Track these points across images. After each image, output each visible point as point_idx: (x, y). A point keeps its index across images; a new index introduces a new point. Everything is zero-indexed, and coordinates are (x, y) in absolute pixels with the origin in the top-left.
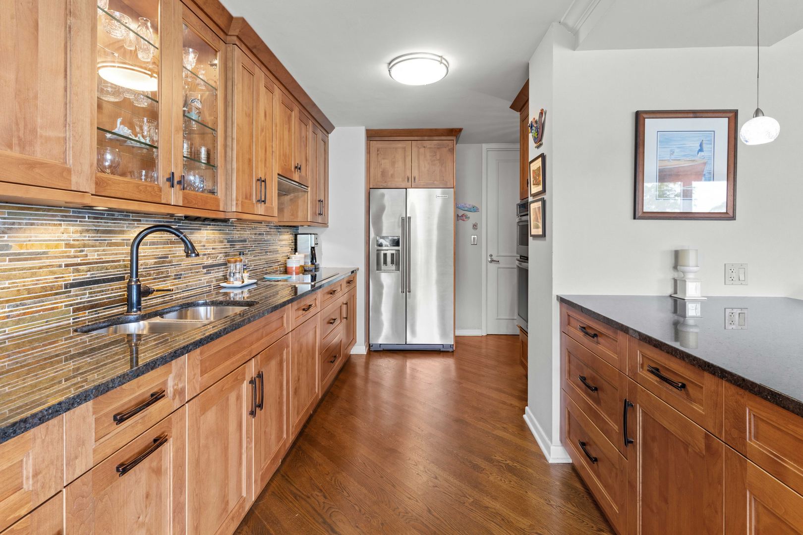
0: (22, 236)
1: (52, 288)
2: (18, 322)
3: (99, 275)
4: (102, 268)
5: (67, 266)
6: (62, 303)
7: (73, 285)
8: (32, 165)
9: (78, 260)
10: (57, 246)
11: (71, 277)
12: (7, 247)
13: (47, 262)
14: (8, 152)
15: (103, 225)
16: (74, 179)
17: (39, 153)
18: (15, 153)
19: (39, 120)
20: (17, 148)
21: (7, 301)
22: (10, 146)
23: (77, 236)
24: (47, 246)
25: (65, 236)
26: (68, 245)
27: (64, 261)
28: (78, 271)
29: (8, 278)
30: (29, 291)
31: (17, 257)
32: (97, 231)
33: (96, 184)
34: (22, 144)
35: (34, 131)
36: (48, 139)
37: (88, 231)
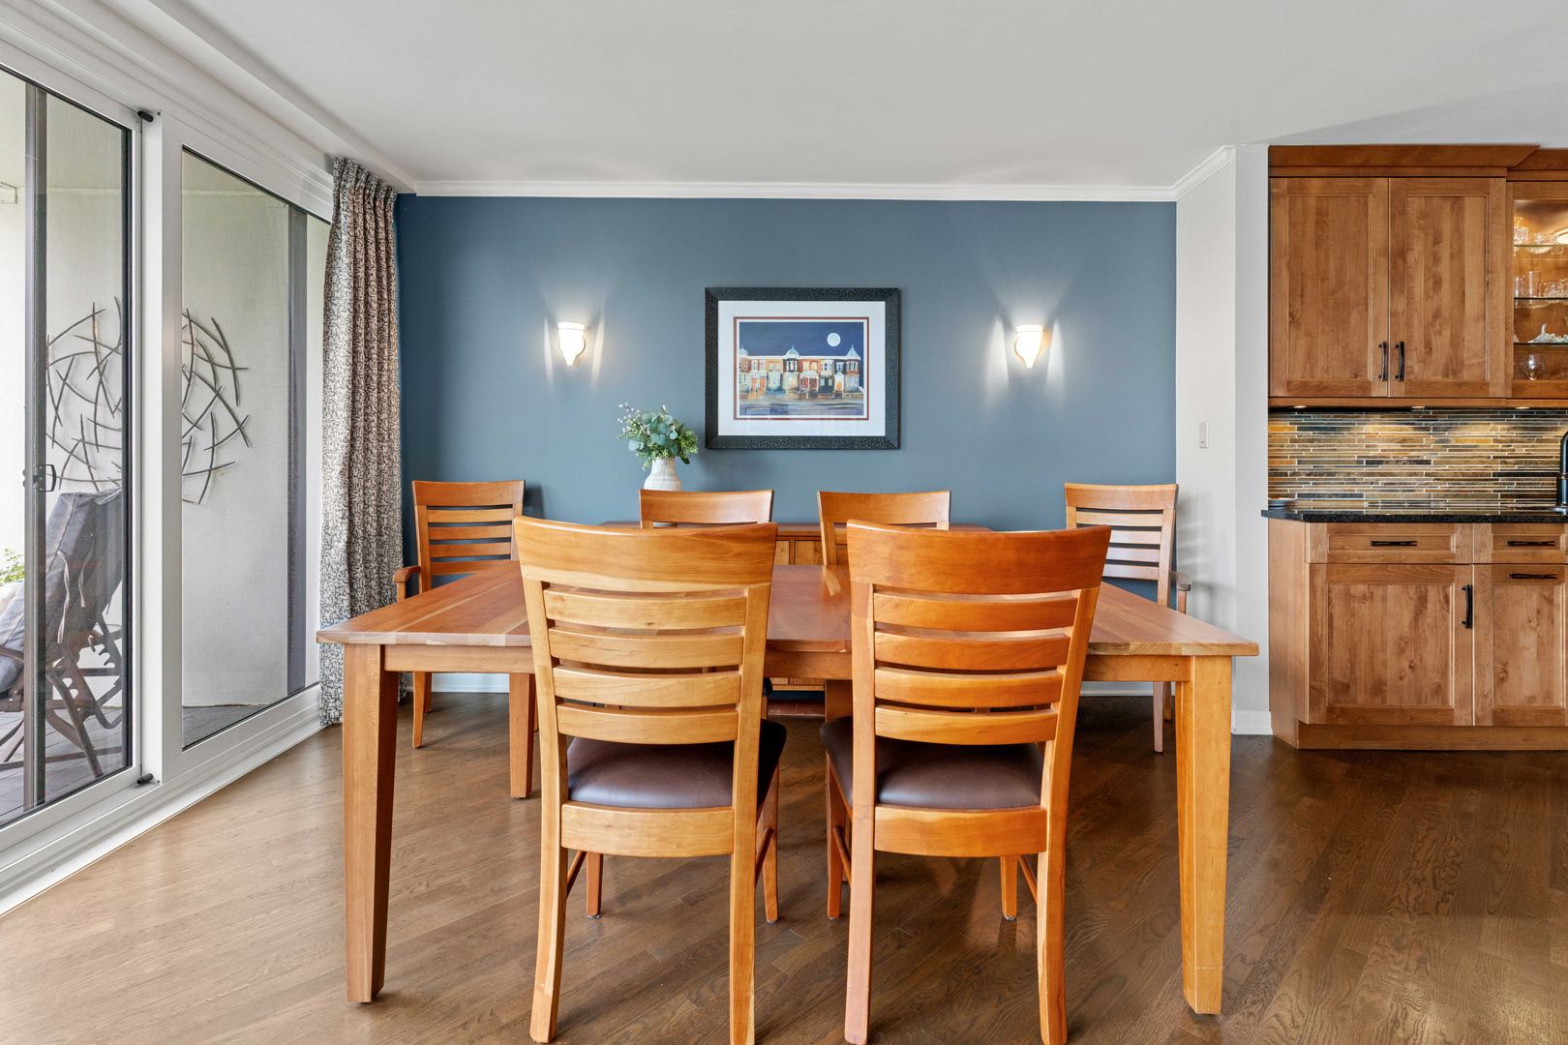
0: (1458, 433)
1: (1481, 475)
2: (1455, 496)
3: (1528, 469)
4: (1531, 463)
5: (1494, 457)
6: (1490, 488)
7: (1500, 475)
8: (1460, 385)
9: (1506, 454)
10: (1486, 441)
11: (1499, 468)
12: (1447, 441)
13: (1478, 453)
14: (1447, 380)
15: (1531, 422)
16: (1491, 389)
17: (1466, 376)
18: (1451, 379)
19: (1466, 355)
20: (1451, 376)
21: (1448, 480)
22: (1447, 376)
23: (1504, 433)
24: (1478, 441)
25: (1493, 433)
26: (1496, 441)
27: (1492, 454)
28: (1506, 463)
29: (1449, 463)
30: (1463, 475)
31: (1455, 449)
32: (1526, 429)
33: (1513, 389)
34: (1455, 373)
35: (1462, 363)
36: (1471, 366)
37: (1515, 428)
